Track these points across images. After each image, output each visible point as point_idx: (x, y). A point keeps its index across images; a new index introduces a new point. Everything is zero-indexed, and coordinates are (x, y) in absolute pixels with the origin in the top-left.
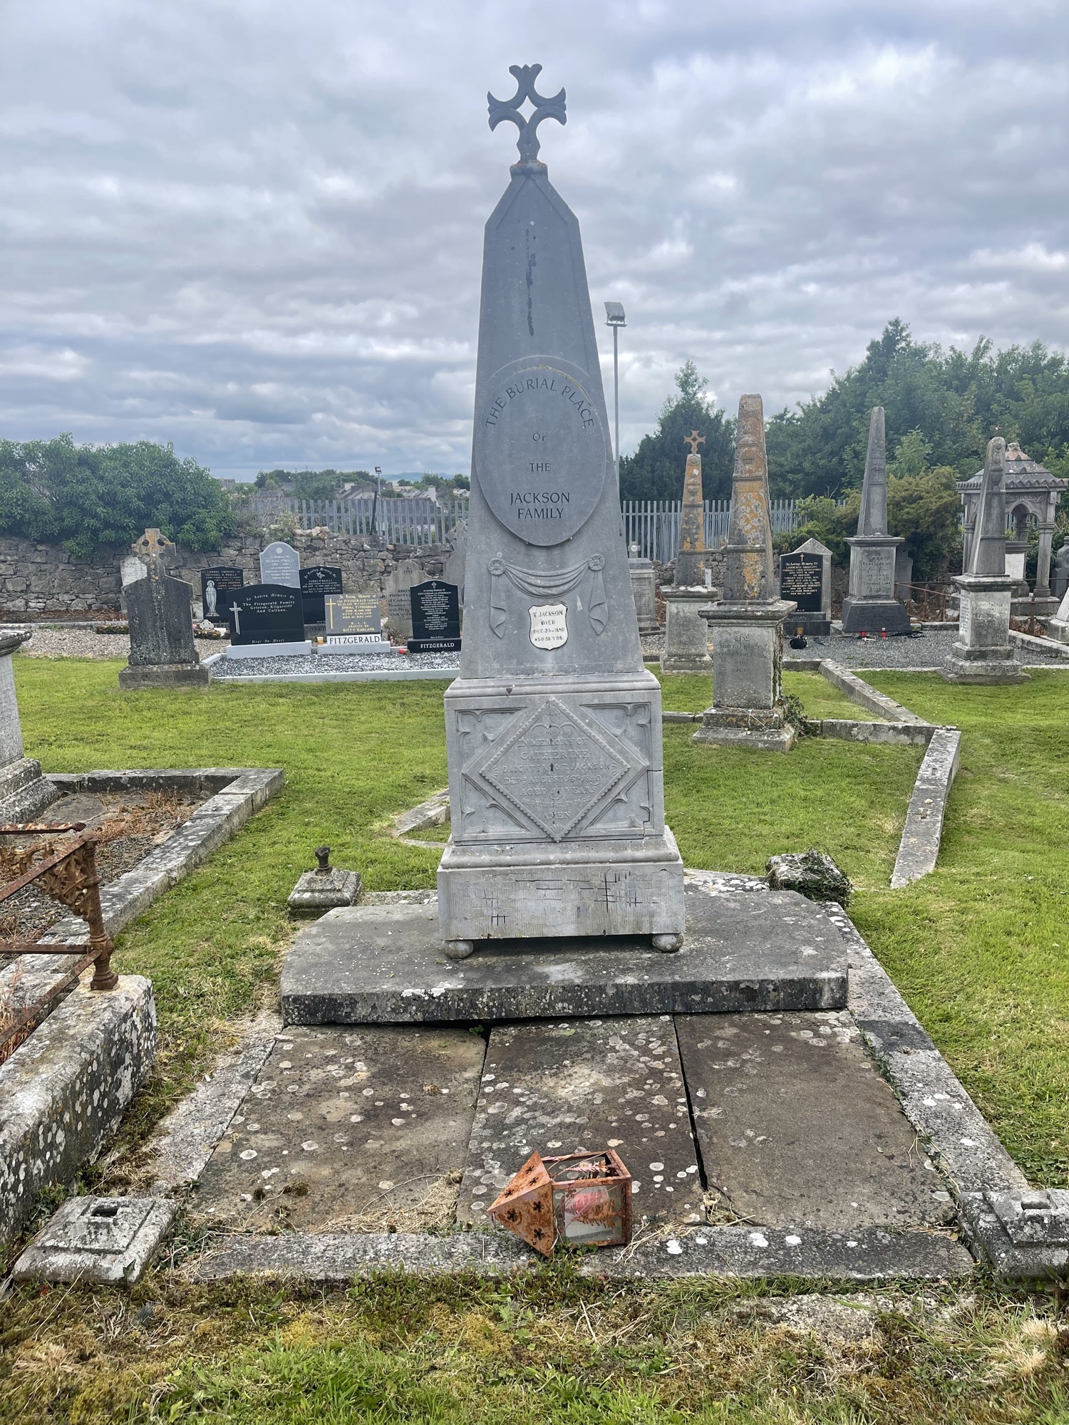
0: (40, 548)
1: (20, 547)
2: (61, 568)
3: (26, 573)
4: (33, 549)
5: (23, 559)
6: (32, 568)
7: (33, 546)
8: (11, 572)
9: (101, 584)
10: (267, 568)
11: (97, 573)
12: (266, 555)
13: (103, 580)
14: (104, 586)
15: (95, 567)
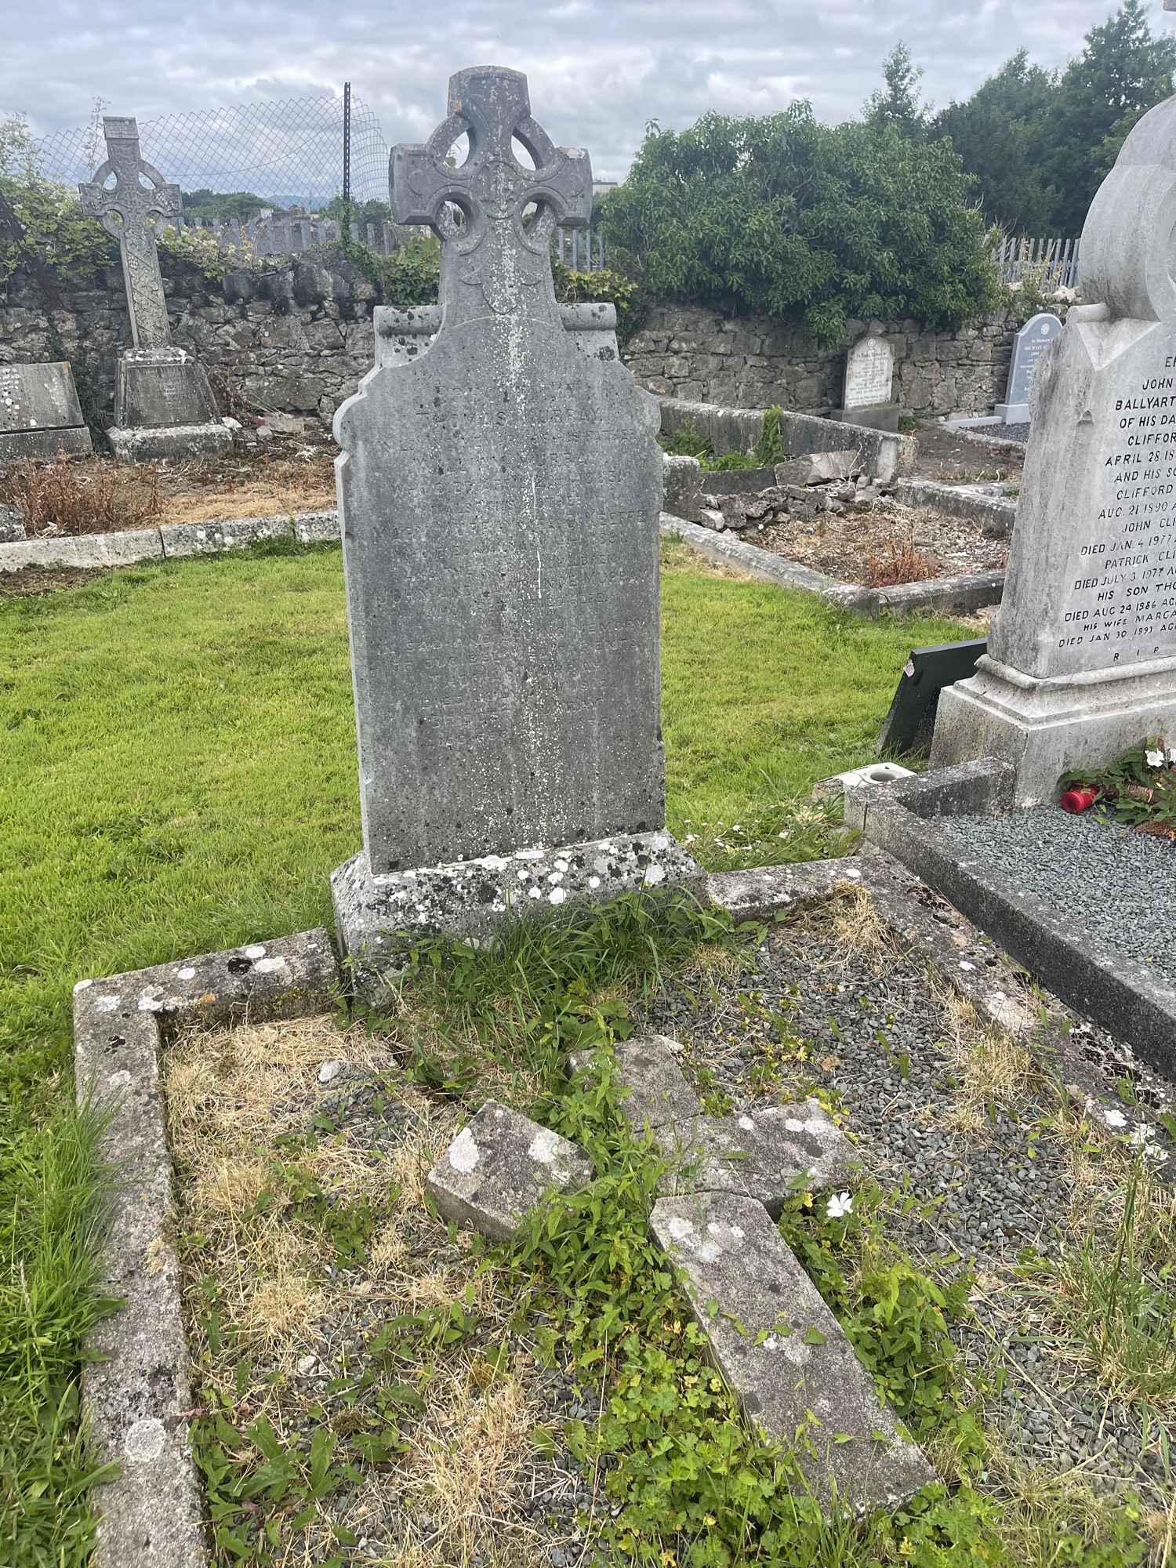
0: (728, 326)
1: (701, 325)
2: (750, 363)
3: (704, 373)
4: (716, 329)
5: (702, 350)
6: (713, 363)
7: (718, 323)
8: (684, 372)
9: (798, 391)
10: (1023, 361)
11: (795, 372)
12: (1027, 337)
13: (802, 383)
14: (803, 395)
15: (794, 361)
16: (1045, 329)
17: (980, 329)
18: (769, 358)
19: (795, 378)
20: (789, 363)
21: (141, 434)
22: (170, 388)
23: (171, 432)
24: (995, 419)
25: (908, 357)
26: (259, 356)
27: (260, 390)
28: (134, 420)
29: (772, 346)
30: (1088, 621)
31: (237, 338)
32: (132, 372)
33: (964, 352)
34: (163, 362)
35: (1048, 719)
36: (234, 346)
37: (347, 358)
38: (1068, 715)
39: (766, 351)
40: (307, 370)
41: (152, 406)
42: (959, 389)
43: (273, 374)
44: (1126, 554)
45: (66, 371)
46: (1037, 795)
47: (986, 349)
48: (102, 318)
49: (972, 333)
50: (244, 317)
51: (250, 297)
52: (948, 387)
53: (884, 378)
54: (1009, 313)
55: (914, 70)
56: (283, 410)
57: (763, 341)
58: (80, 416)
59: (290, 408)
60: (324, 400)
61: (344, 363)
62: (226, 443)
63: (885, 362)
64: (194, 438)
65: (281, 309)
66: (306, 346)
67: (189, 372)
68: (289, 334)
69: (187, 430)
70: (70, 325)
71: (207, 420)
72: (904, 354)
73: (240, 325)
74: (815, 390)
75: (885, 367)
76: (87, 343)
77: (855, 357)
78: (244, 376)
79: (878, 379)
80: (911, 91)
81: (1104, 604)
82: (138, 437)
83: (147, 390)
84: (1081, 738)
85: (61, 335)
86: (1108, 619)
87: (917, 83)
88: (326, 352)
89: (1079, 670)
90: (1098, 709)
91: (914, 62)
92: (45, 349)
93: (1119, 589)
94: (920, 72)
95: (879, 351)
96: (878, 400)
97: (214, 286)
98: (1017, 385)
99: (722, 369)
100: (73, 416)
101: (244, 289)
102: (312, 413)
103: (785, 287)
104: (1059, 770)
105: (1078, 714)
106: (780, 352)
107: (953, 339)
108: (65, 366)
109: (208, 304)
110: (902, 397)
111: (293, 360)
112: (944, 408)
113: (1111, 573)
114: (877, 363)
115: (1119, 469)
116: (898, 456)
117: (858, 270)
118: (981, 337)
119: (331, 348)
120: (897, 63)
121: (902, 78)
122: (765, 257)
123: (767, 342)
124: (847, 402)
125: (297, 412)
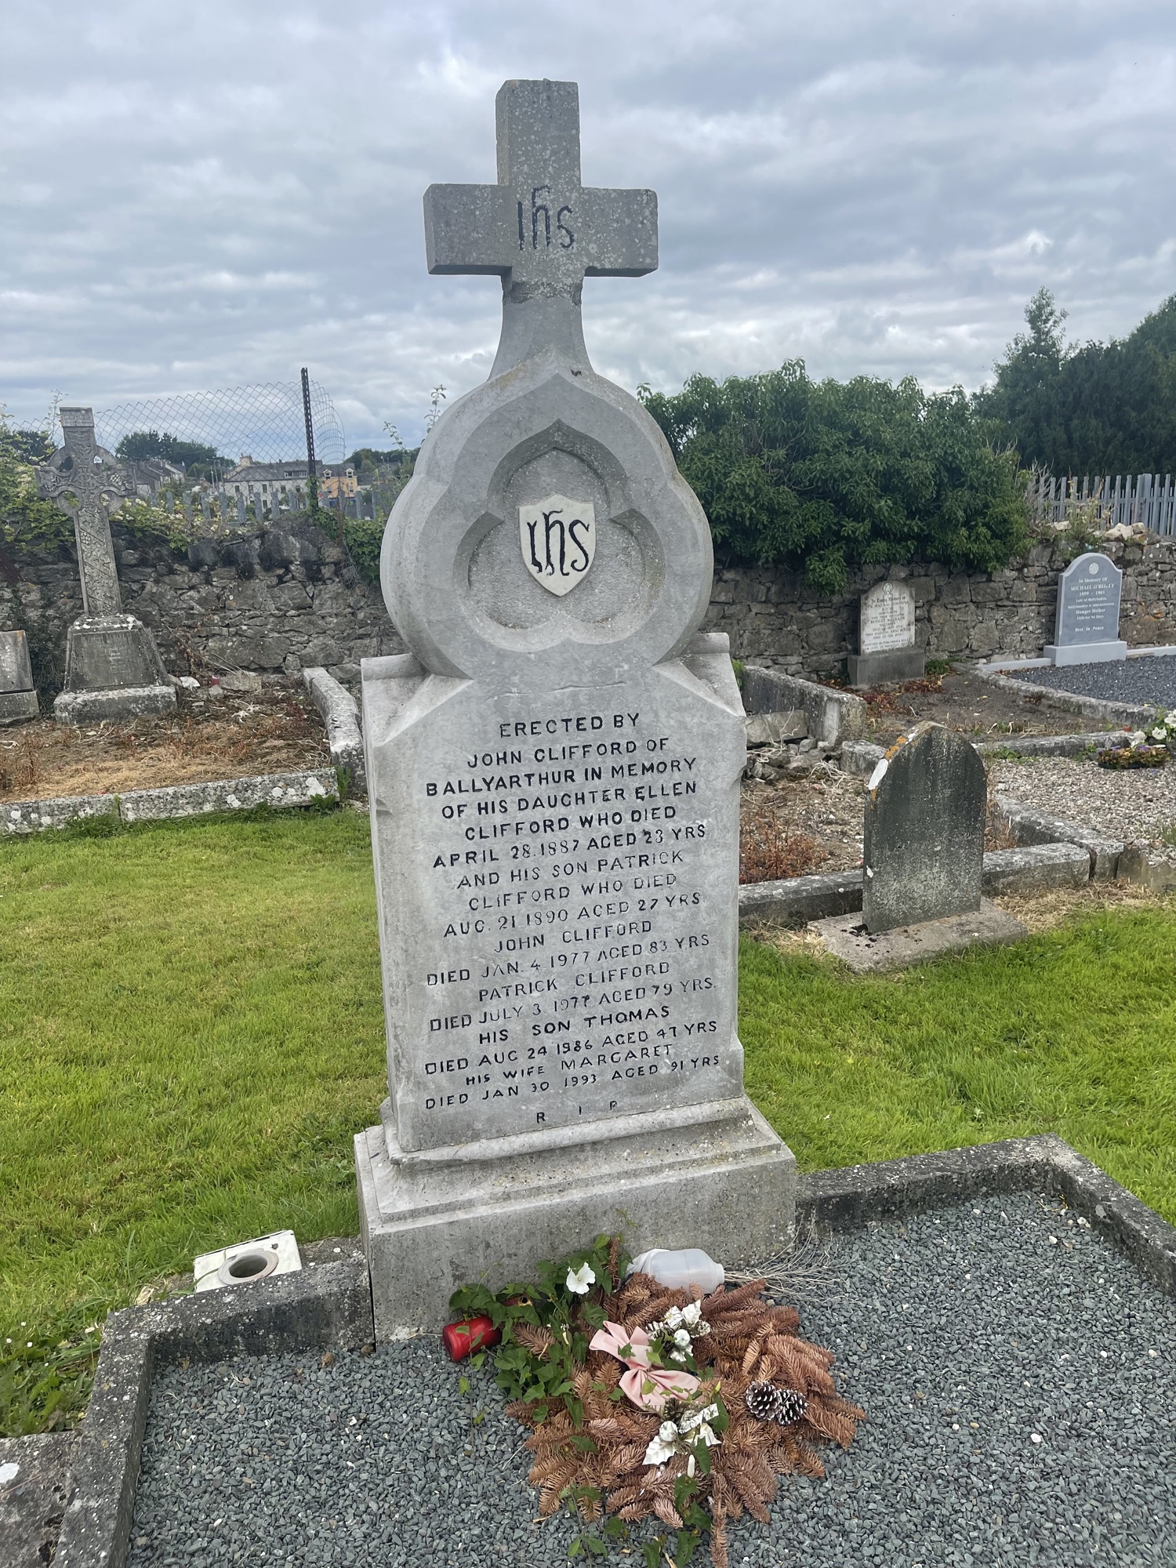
0: (729, 575)
9: (811, 637)
10: (1071, 600)
11: (806, 619)
12: (1073, 578)
13: (816, 629)
14: (817, 641)
15: (805, 607)
16: (1094, 569)
17: (1020, 570)
18: (777, 605)
19: (808, 624)
20: (800, 609)
21: (83, 697)
22: (114, 654)
23: (113, 694)
24: (1044, 662)
25: (937, 599)
26: (223, 619)
27: (222, 650)
28: (79, 684)
29: (780, 593)
30: (471, 1071)
31: (202, 602)
32: (77, 639)
33: (1003, 594)
34: (110, 629)
35: (414, 1214)
36: (198, 609)
37: (314, 618)
38: (450, 1208)
39: (774, 598)
40: (272, 630)
41: (97, 670)
42: (1001, 631)
43: (236, 634)
44: (512, 980)
45: (20, 639)
46: (414, 1322)
47: (1030, 590)
48: (66, 588)
49: (1010, 574)
50: (208, 582)
51: (215, 564)
52: (988, 629)
53: (905, 623)
54: (1053, 553)
55: (1057, 313)
56: (247, 668)
57: (769, 589)
58: (28, 682)
59: (254, 666)
60: (290, 658)
61: (311, 622)
62: (169, 704)
63: (906, 607)
64: (136, 700)
65: (246, 574)
66: (271, 607)
67: (135, 637)
68: (254, 597)
69: (131, 692)
70: (34, 596)
71: (152, 682)
72: (932, 597)
73: (204, 590)
74: (831, 636)
75: (906, 611)
76: (50, 612)
77: (870, 602)
78: (207, 637)
79: (898, 623)
80: (1055, 333)
81: (492, 1049)
82: (79, 700)
83: (91, 655)
84: (476, 1239)
85: (26, 605)
86: (507, 1067)
87: (1062, 325)
88: (293, 612)
89: (476, 1137)
90: (507, 1197)
91: (1057, 306)
92: (8, 618)
93: (514, 1027)
94: (1064, 315)
95: (897, 595)
96: (899, 645)
97: (180, 556)
98: (1065, 626)
99: (723, 617)
100: (21, 681)
101: (209, 557)
102: (278, 670)
103: (774, 538)
104: (448, 1286)
105: (470, 1204)
106: (789, 599)
107: (989, 580)
108: (21, 634)
109: (172, 572)
110: (933, 640)
111: (257, 621)
112: (985, 651)
113: (493, 1006)
114: (896, 607)
115: (459, 872)
116: (842, 718)
117: (857, 517)
118: (1023, 578)
119: (298, 608)
120: (1040, 308)
121: (1046, 321)
122: (748, 509)
123: (773, 590)
124: (863, 647)
125: (261, 670)
